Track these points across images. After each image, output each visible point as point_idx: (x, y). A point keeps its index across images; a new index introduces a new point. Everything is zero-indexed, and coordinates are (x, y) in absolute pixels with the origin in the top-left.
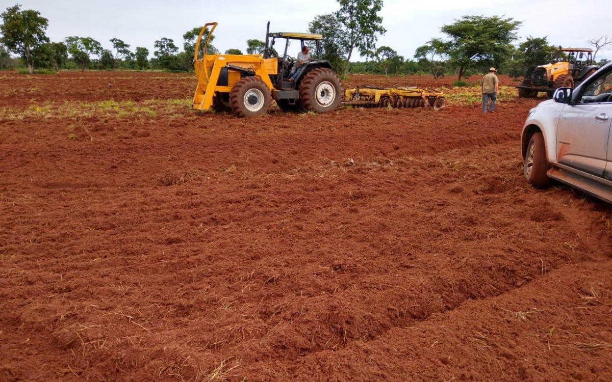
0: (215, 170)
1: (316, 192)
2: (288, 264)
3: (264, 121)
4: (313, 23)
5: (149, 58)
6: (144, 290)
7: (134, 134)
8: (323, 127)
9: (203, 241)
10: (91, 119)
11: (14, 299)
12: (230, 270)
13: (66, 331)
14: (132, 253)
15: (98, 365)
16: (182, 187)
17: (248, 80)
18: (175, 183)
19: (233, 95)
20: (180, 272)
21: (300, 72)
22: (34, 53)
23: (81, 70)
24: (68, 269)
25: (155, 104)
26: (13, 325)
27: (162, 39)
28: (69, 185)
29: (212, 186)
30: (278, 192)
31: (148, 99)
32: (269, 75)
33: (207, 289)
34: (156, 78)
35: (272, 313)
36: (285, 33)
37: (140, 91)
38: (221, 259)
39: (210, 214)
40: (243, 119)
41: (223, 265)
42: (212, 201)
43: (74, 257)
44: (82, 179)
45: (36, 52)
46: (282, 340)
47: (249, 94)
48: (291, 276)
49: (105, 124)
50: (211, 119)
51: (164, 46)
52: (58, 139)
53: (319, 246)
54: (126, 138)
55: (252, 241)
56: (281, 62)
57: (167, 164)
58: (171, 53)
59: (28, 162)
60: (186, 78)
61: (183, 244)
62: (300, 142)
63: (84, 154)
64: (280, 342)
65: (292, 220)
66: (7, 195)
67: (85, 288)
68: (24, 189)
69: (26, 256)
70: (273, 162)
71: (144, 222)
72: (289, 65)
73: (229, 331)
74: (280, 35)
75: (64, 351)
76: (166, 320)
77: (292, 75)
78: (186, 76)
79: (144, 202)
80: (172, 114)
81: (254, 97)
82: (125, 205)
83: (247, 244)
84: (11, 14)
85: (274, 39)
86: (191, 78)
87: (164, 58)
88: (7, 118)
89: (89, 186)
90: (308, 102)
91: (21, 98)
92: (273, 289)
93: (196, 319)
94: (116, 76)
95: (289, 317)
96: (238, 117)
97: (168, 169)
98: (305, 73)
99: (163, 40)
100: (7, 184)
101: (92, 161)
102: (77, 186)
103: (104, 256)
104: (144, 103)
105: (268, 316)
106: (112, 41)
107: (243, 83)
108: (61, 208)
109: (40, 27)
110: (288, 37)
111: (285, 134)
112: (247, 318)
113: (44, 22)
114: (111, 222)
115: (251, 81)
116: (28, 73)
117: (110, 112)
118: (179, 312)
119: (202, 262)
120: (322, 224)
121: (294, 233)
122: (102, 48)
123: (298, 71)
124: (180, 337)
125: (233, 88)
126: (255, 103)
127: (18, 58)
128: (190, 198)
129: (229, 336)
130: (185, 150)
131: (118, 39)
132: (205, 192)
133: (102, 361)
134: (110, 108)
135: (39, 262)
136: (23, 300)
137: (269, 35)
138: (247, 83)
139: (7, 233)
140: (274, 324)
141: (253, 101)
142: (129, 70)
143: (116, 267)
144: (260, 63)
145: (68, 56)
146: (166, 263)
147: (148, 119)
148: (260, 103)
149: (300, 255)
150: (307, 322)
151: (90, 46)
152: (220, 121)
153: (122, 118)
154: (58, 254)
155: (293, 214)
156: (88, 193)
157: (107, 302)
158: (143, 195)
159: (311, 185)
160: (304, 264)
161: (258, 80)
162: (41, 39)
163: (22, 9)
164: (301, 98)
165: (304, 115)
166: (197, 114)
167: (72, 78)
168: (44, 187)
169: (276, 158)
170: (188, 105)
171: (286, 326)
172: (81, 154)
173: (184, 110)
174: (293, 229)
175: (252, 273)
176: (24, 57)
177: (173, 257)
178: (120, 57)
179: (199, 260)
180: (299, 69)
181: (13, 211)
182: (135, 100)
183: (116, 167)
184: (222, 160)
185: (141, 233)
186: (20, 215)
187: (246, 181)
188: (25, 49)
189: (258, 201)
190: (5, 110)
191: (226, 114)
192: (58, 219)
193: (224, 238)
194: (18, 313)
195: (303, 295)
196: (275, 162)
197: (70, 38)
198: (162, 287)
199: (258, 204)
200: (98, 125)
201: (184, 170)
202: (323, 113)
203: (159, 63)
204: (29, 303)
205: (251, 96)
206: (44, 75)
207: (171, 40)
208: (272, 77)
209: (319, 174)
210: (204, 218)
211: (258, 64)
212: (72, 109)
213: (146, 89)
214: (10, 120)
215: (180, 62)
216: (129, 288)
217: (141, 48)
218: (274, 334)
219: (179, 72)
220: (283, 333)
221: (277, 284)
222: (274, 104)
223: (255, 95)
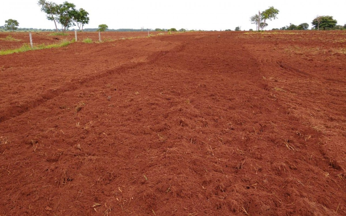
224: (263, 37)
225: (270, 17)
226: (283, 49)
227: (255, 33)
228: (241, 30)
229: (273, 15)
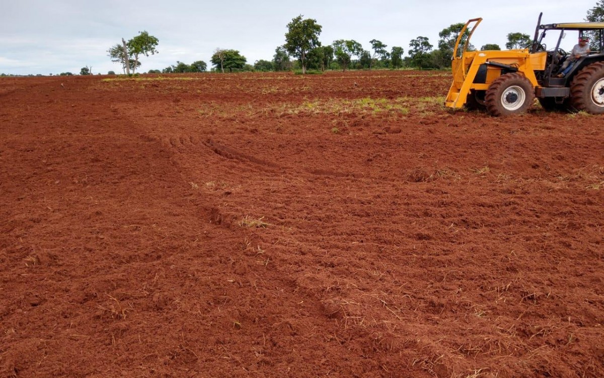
0: (466, 170)
1: (589, 206)
2: (551, 284)
3: (522, 121)
4: (593, 10)
5: (403, 57)
6: (396, 280)
7: (387, 130)
8: (599, 130)
9: (453, 242)
10: (350, 115)
11: (291, 264)
12: (483, 277)
13: (332, 301)
14: (385, 242)
15: (358, 339)
16: (431, 185)
17: (509, 77)
18: (424, 179)
19: (490, 93)
20: (430, 268)
21: (574, 67)
22: (308, 56)
23: (343, 70)
24: (331, 247)
25: (407, 101)
26: (291, 287)
27: (417, 38)
28: (332, 173)
29: (463, 187)
30: (538, 201)
31: (400, 97)
32: (535, 71)
33: (459, 292)
34: (409, 76)
35: (532, 334)
36: (559, 24)
37: (394, 89)
38: (473, 264)
39: (461, 215)
40: (499, 118)
41: (476, 270)
42: (462, 202)
43: (336, 237)
44: (343, 169)
45: (309, 54)
46: (545, 365)
47: (507, 92)
48: (556, 299)
49: (362, 120)
50: (463, 117)
51: (418, 45)
52: (324, 132)
53: (594, 270)
54: (380, 134)
55: (508, 251)
56: (551, 56)
57: (419, 160)
58: (425, 51)
59: (302, 151)
60: (437, 75)
61: (433, 241)
62: (568, 146)
63: (345, 147)
64: (543, 367)
65: (557, 234)
66: (286, 177)
67: (346, 267)
68: (298, 173)
69: (300, 230)
70: (534, 167)
71: (396, 215)
72: (560, 59)
73: (484, 340)
74: (553, 27)
75: (329, 319)
76: (417, 312)
77: (563, 70)
78: (438, 74)
79: (396, 195)
80: (423, 112)
81: (514, 95)
82: (379, 196)
83: (501, 253)
84: (294, 24)
85: (545, 31)
86: (443, 75)
87: (418, 56)
88: (286, 112)
89: (347, 176)
90: (580, 101)
91: (297, 95)
92: (532, 307)
93: (447, 320)
94: (372, 75)
95: (553, 342)
96: (492, 116)
97: (419, 165)
98: (580, 68)
99: (419, 39)
100: (286, 168)
101: (352, 153)
102: (338, 175)
103: (361, 240)
104: (397, 101)
105: (528, 335)
106: (372, 42)
107: (503, 80)
108: (325, 193)
109: (315, 34)
110: (563, 28)
111: (549, 136)
112: (502, 331)
113: (318, 28)
114: (366, 211)
115: (513, 78)
116: (301, 74)
117: (366, 109)
118: (430, 308)
119: (452, 263)
120: (597, 245)
121: (559, 249)
122: (362, 50)
123: (572, 66)
124: (432, 333)
125: (491, 86)
126: (514, 102)
127: (295, 60)
128: (440, 196)
129: (484, 345)
130: (437, 148)
131: (377, 40)
132: (455, 192)
133: (361, 336)
134: (366, 105)
135: (309, 237)
136: (298, 267)
137: (539, 27)
138: (507, 79)
139: (286, 208)
140: (534, 345)
141: (512, 99)
142: (383, 69)
143: (371, 252)
144: (526, 58)
145: (333, 57)
146: (416, 258)
147: (400, 116)
148: (520, 101)
149: (567, 276)
150: (577, 353)
151: (353, 48)
152: (473, 120)
153: (376, 114)
154: (324, 233)
155: (558, 228)
156: (347, 181)
157: (364, 282)
158: (394, 188)
159: (581, 197)
160: (573, 287)
161: (520, 77)
162: (314, 44)
163: (303, 19)
164: (571, 96)
165: (573, 115)
166: (448, 112)
167: (335, 78)
168: (312, 173)
169: (537, 163)
170: (440, 103)
171: (550, 352)
172: (343, 147)
173: (435, 108)
174: (558, 245)
175: (508, 286)
176: (300, 60)
177: (423, 253)
178: (376, 57)
179: (449, 261)
180: (573, 64)
181: (290, 191)
182: (389, 98)
183: (371, 160)
184: (475, 160)
185: (393, 224)
186: (295, 195)
187: (500, 185)
188: (302, 53)
189: (515, 208)
190: (285, 106)
191: (480, 112)
192: (323, 202)
193: (475, 243)
194: (294, 277)
195: (571, 322)
196: (535, 167)
197: (337, 41)
198: (413, 280)
199: (515, 211)
200: (356, 121)
201: (434, 168)
202: (598, 113)
203: (412, 62)
204: (303, 270)
205: (510, 93)
206: (314, 75)
207: (426, 39)
208: (537, 73)
209: (592, 185)
210: (455, 218)
211: (522, 60)
212: (336, 106)
213: (399, 87)
214: (289, 114)
215: (432, 59)
216: (382, 274)
217: (397, 48)
218: (535, 357)
219: (431, 70)
220: (546, 358)
221: (537, 304)
222: (537, 102)
223: (515, 92)
224: (143, 87)
225: (144, 51)
226: (193, 109)
227: (124, 80)
228: (92, 74)
229: (150, 47)
